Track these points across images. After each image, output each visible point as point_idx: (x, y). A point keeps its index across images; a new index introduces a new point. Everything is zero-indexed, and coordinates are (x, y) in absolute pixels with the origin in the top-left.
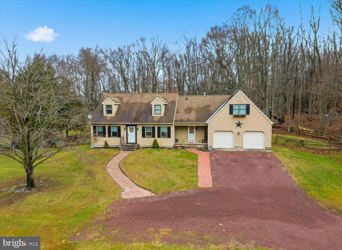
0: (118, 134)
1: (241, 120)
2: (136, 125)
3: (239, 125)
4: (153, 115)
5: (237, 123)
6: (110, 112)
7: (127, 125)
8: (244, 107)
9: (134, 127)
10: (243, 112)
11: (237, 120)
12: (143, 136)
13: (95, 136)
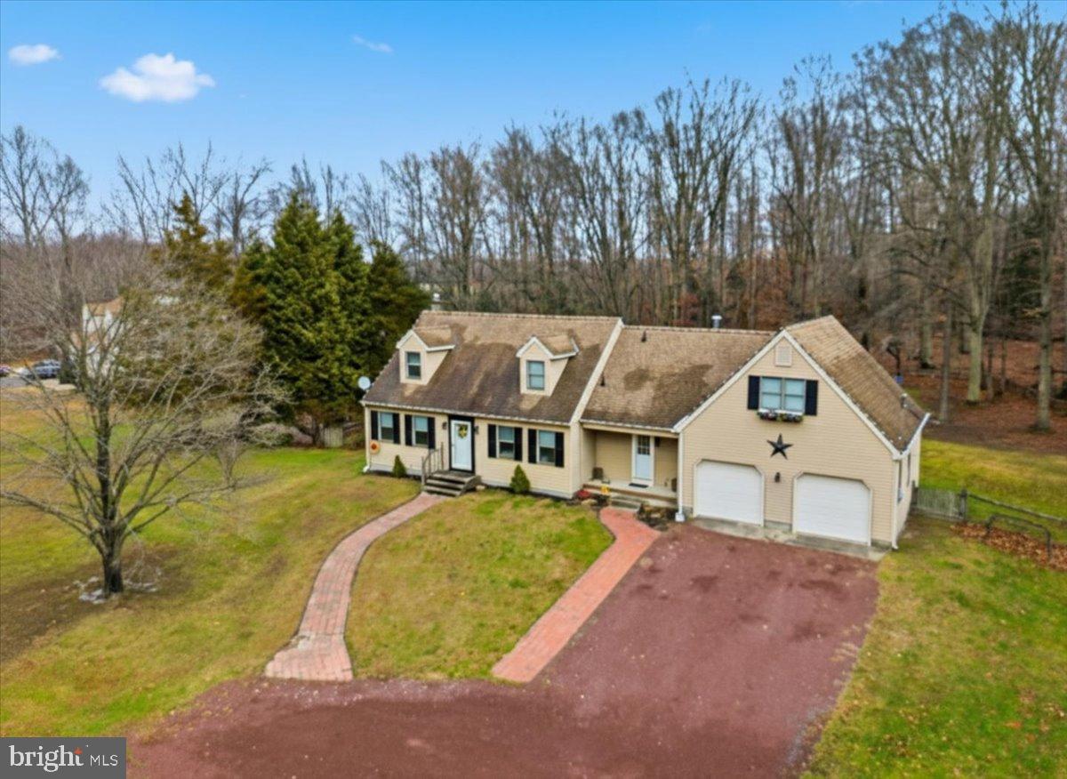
0: (428, 439)
1: (788, 434)
2: (472, 419)
3: (779, 448)
4: (524, 389)
5: (775, 440)
6: (415, 372)
7: (452, 417)
8: (800, 389)
9: (469, 424)
10: (797, 407)
11: (774, 432)
12: (492, 453)
13: (374, 436)
